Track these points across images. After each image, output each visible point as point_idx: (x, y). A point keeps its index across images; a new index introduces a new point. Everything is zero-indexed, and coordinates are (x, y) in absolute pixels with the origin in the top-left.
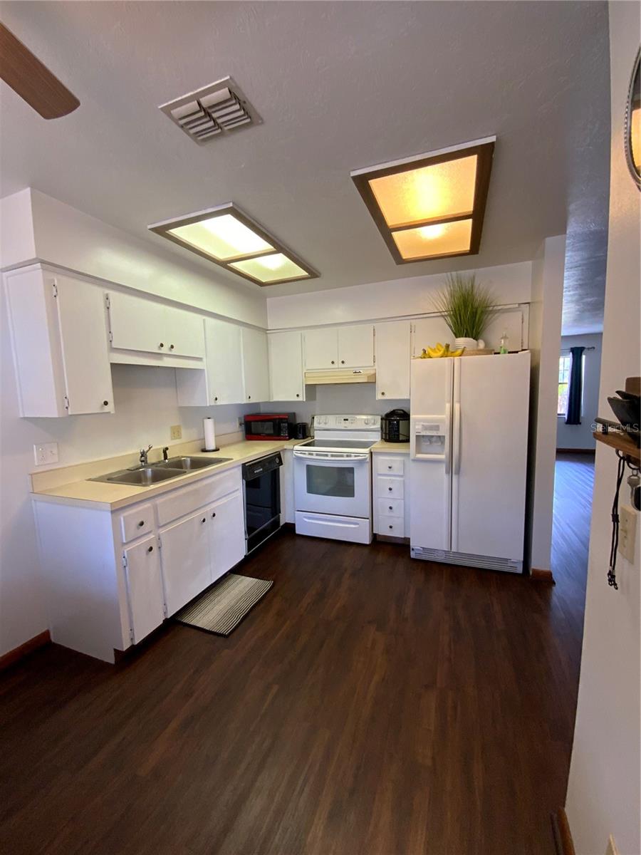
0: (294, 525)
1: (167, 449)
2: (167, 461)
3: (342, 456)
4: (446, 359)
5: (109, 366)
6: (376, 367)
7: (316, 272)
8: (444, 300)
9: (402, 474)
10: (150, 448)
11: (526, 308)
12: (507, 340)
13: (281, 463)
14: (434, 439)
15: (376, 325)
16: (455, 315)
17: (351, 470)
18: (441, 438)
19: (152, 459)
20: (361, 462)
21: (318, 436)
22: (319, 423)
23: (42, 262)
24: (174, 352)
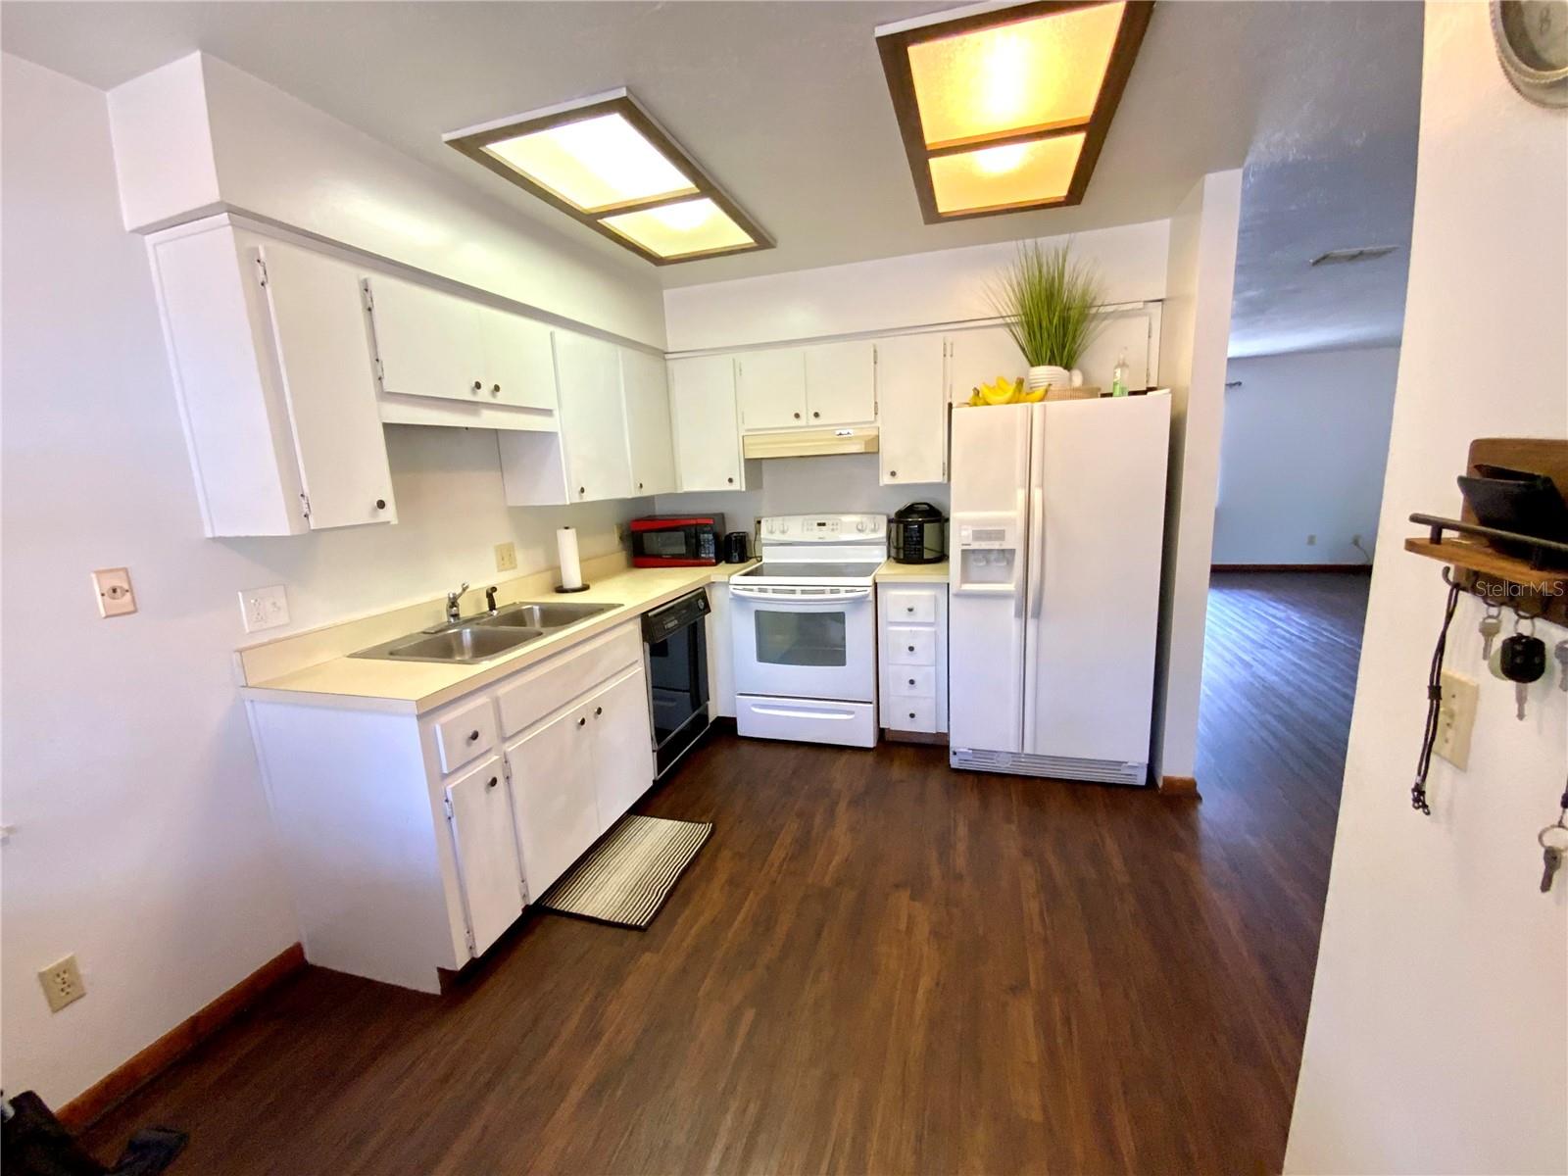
0: (734, 720)
1: (494, 589)
2: (495, 612)
3: (823, 592)
4: (1019, 409)
5: (381, 430)
6: (879, 424)
7: (770, 240)
8: (1011, 294)
9: (932, 620)
10: (464, 590)
11: (1156, 309)
12: (1127, 371)
13: (707, 609)
14: (993, 557)
15: (882, 343)
16: (1029, 324)
17: (839, 618)
18: (1007, 555)
19: (466, 610)
20: (858, 602)
21: (769, 556)
22: (772, 532)
23: (232, 210)
24: (500, 399)
